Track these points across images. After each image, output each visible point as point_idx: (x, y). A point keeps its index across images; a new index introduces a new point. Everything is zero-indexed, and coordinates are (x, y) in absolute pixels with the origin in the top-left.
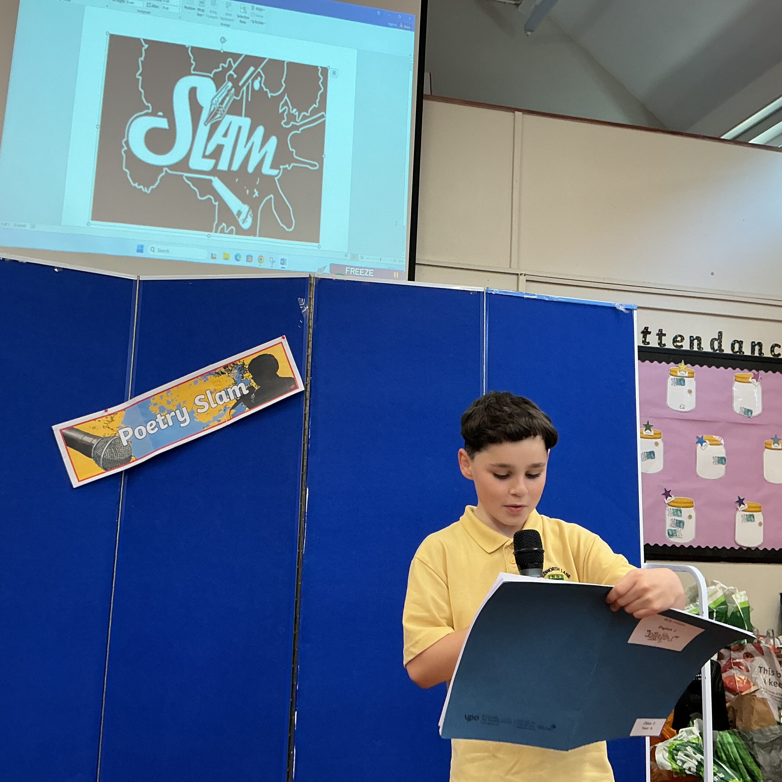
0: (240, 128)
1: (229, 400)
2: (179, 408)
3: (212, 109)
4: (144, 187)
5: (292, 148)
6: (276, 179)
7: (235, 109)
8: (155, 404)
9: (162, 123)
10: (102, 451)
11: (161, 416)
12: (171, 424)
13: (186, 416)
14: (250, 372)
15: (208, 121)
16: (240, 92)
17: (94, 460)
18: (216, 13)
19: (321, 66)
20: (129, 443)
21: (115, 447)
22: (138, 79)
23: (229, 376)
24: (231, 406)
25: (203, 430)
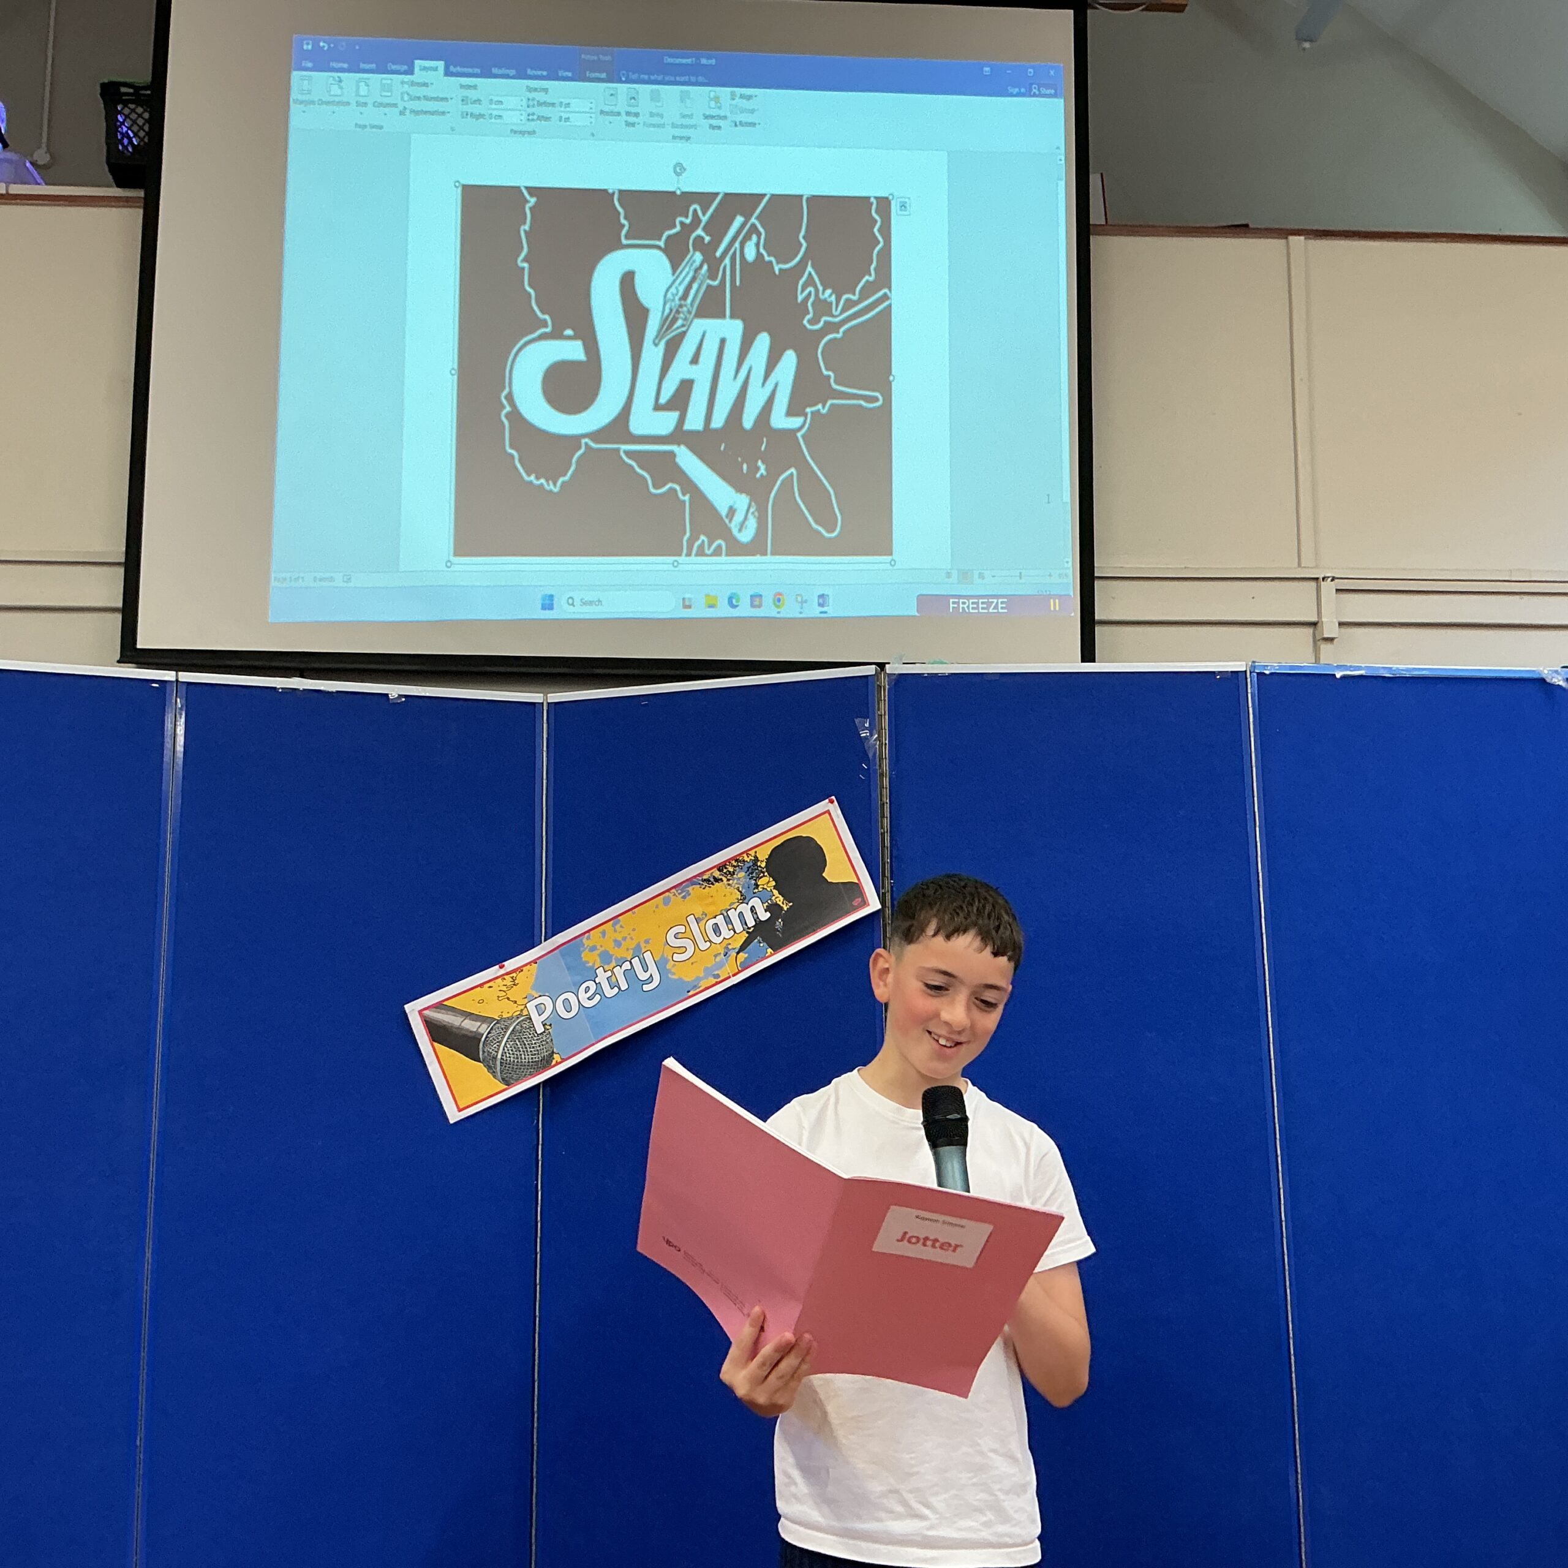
0: (723, 341)
1: (732, 932)
2: (638, 953)
3: (667, 311)
4: (547, 481)
5: (827, 369)
6: (799, 435)
7: (710, 307)
8: (593, 949)
9: (573, 350)
10: (499, 1046)
11: (605, 972)
12: (624, 986)
13: (653, 969)
14: (770, 876)
15: (660, 336)
16: (718, 270)
17: (485, 1066)
18: (662, 116)
19: (878, 195)
20: (548, 1027)
21: (523, 1037)
22: (523, 269)
23: (729, 885)
24: (738, 945)
25: (686, 996)
